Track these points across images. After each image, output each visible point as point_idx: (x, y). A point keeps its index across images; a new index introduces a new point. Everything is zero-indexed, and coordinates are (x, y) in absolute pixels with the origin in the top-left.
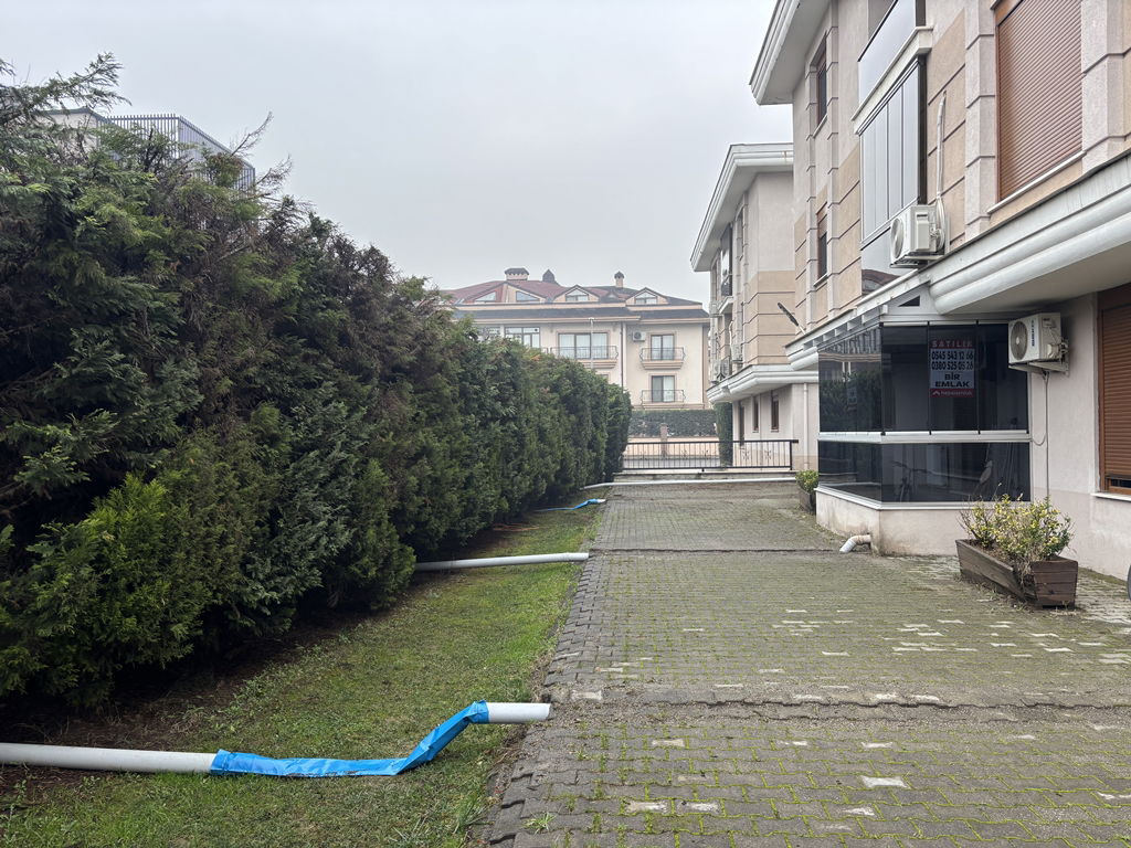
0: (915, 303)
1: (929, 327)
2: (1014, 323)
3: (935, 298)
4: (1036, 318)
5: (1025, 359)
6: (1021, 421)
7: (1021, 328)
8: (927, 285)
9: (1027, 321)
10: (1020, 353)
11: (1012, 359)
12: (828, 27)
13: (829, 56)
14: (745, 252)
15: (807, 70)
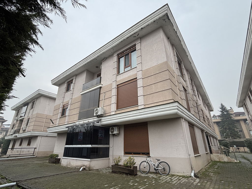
0: (98, 122)
1: (99, 127)
2: (111, 128)
3: (101, 122)
4: (116, 127)
5: (114, 133)
6: (108, 144)
7: (113, 129)
8: (101, 120)
9: (114, 128)
10: (112, 132)
11: (110, 133)
12: (74, 78)
13: (73, 82)
14: (33, 108)
15: (66, 82)
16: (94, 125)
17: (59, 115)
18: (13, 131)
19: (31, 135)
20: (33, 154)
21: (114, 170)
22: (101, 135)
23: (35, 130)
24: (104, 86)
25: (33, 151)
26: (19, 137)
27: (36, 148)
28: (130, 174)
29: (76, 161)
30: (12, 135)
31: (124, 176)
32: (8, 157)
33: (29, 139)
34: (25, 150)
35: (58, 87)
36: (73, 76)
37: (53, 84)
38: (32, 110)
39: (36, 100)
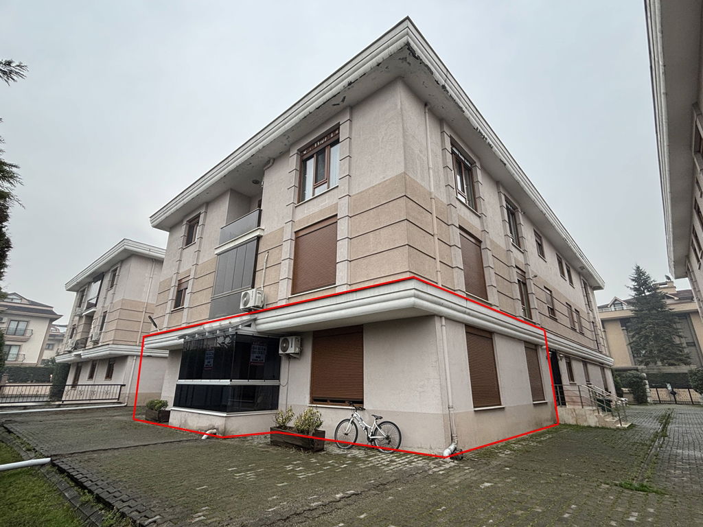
0: (249, 326)
1: (253, 336)
2: (283, 338)
3: (257, 325)
4: (294, 338)
5: (287, 352)
6: (276, 376)
7: (286, 341)
8: (255, 320)
9: (290, 339)
10: (285, 349)
11: (280, 352)
12: (203, 211)
13: (201, 223)
14: (114, 287)
15: (185, 222)
16: (236, 333)
17: (170, 306)
18: (72, 344)
19: (110, 354)
20: (118, 399)
21: (274, 438)
22: (257, 357)
23: (121, 343)
24: (266, 233)
25: (118, 391)
26: (84, 359)
27: (125, 385)
28: (306, 449)
29: (199, 417)
30: (70, 352)
31: (292, 451)
32: (60, 405)
33: (108, 362)
34: (99, 390)
35: (168, 233)
36: (200, 207)
37: (155, 227)
38: (112, 291)
39: (121, 266)
